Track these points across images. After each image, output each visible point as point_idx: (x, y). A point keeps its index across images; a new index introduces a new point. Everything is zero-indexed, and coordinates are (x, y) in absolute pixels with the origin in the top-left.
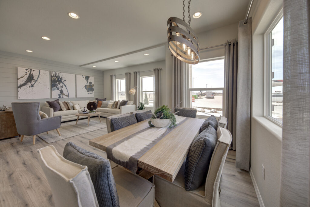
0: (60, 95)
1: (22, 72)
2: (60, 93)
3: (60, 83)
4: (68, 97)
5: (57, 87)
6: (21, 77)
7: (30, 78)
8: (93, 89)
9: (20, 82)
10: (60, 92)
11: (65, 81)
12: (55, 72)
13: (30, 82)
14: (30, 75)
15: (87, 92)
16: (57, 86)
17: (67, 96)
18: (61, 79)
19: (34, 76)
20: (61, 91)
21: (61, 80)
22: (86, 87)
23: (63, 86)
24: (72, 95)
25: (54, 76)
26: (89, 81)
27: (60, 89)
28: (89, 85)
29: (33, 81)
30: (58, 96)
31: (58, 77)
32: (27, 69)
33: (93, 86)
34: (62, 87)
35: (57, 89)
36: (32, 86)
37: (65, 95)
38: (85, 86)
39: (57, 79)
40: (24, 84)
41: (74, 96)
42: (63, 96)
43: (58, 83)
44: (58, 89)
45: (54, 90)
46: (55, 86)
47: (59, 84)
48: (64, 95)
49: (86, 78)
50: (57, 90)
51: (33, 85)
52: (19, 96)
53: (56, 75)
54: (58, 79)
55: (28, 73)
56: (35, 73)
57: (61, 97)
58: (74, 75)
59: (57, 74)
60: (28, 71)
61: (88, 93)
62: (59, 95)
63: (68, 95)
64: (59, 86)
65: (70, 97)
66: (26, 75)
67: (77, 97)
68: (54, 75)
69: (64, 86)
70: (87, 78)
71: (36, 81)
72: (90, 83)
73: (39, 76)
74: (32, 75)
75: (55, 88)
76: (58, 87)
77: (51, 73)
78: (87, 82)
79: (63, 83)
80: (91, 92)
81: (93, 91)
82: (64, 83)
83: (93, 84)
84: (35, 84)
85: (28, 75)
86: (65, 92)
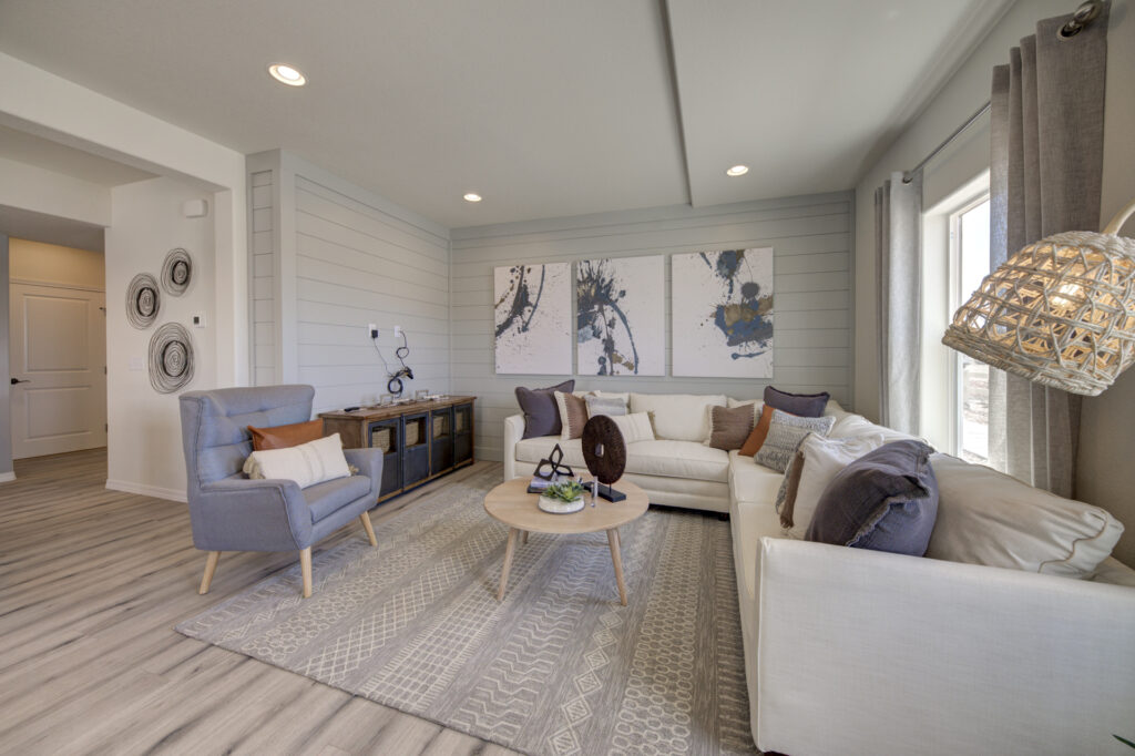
0: (605, 359)
1: (504, 283)
2: (603, 354)
3: (605, 307)
4: (632, 373)
5: (593, 328)
6: (502, 301)
7: (522, 301)
8: (770, 325)
9: (501, 318)
10: (603, 346)
11: (623, 294)
12: (588, 262)
13: (521, 315)
14: (520, 288)
15: (730, 344)
16: (595, 320)
17: (629, 366)
18: (609, 287)
19: (529, 290)
20: (609, 345)
21: (608, 291)
22: (720, 315)
23: (614, 319)
24: (651, 364)
25: (584, 282)
26: (742, 277)
27: (604, 336)
28: (743, 306)
29: (526, 309)
30: (598, 368)
31: (597, 281)
32: (513, 271)
33: (771, 305)
34: (611, 324)
35: (594, 335)
36: (525, 329)
37: (624, 361)
38: (716, 310)
39: (593, 291)
40: (508, 323)
41: (661, 370)
42: (617, 367)
43: (596, 307)
44: (597, 334)
45: (585, 339)
46: (586, 325)
47: (601, 310)
48: (619, 360)
49: (720, 262)
50: (595, 339)
51: (527, 324)
52: (498, 362)
53: (590, 275)
54: (599, 288)
55: (517, 282)
56: (532, 281)
57: (609, 370)
58: (660, 260)
59: (596, 271)
60: (516, 274)
61: (735, 349)
62: (602, 361)
63: (633, 361)
64: (600, 322)
65: (643, 369)
66: (512, 289)
67: (674, 374)
68: (586, 275)
69: (619, 321)
70: (730, 262)
71: (535, 307)
72: (750, 289)
73: (541, 288)
74: (526, 287)
75: (588, 329)
76: (596, 324)
77: (574, 270)
78: (728, 288)
79: (613, 304)
80: (754, 347)
81: (770, 342)
82: (618, 304)
83: (764, 292)
84: (531, 322)
85: (515, 291)
86: (622, 347)
